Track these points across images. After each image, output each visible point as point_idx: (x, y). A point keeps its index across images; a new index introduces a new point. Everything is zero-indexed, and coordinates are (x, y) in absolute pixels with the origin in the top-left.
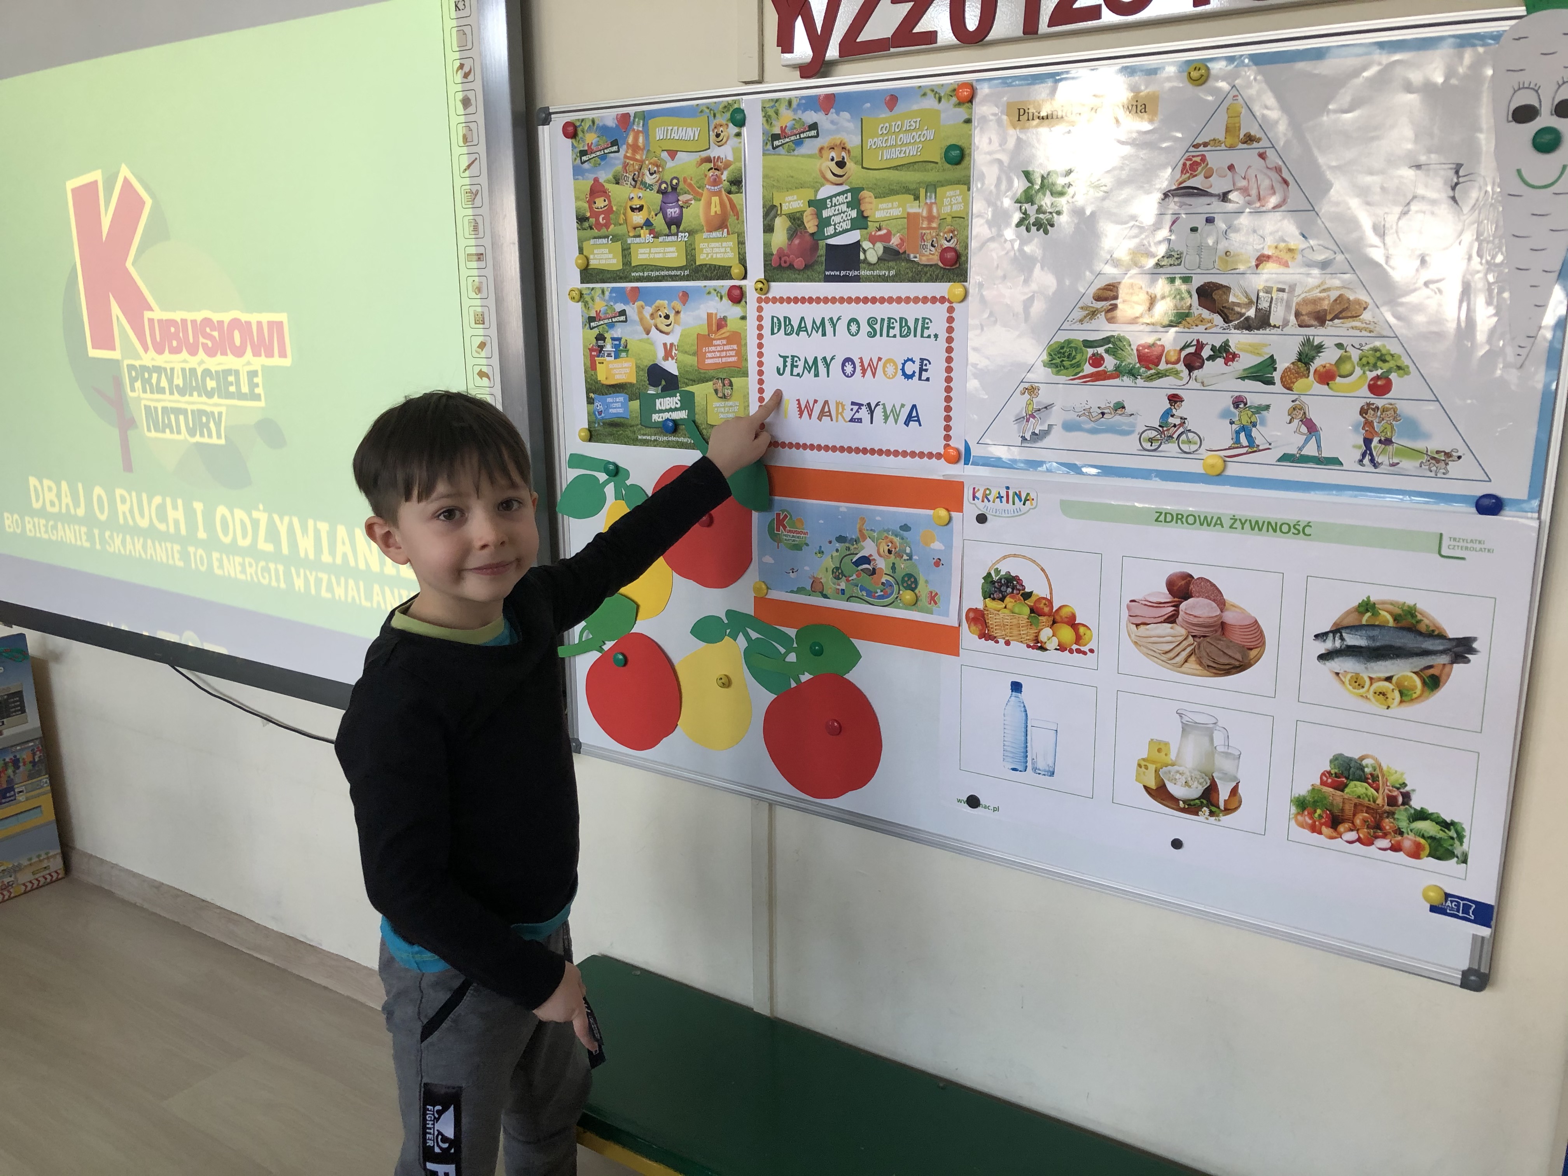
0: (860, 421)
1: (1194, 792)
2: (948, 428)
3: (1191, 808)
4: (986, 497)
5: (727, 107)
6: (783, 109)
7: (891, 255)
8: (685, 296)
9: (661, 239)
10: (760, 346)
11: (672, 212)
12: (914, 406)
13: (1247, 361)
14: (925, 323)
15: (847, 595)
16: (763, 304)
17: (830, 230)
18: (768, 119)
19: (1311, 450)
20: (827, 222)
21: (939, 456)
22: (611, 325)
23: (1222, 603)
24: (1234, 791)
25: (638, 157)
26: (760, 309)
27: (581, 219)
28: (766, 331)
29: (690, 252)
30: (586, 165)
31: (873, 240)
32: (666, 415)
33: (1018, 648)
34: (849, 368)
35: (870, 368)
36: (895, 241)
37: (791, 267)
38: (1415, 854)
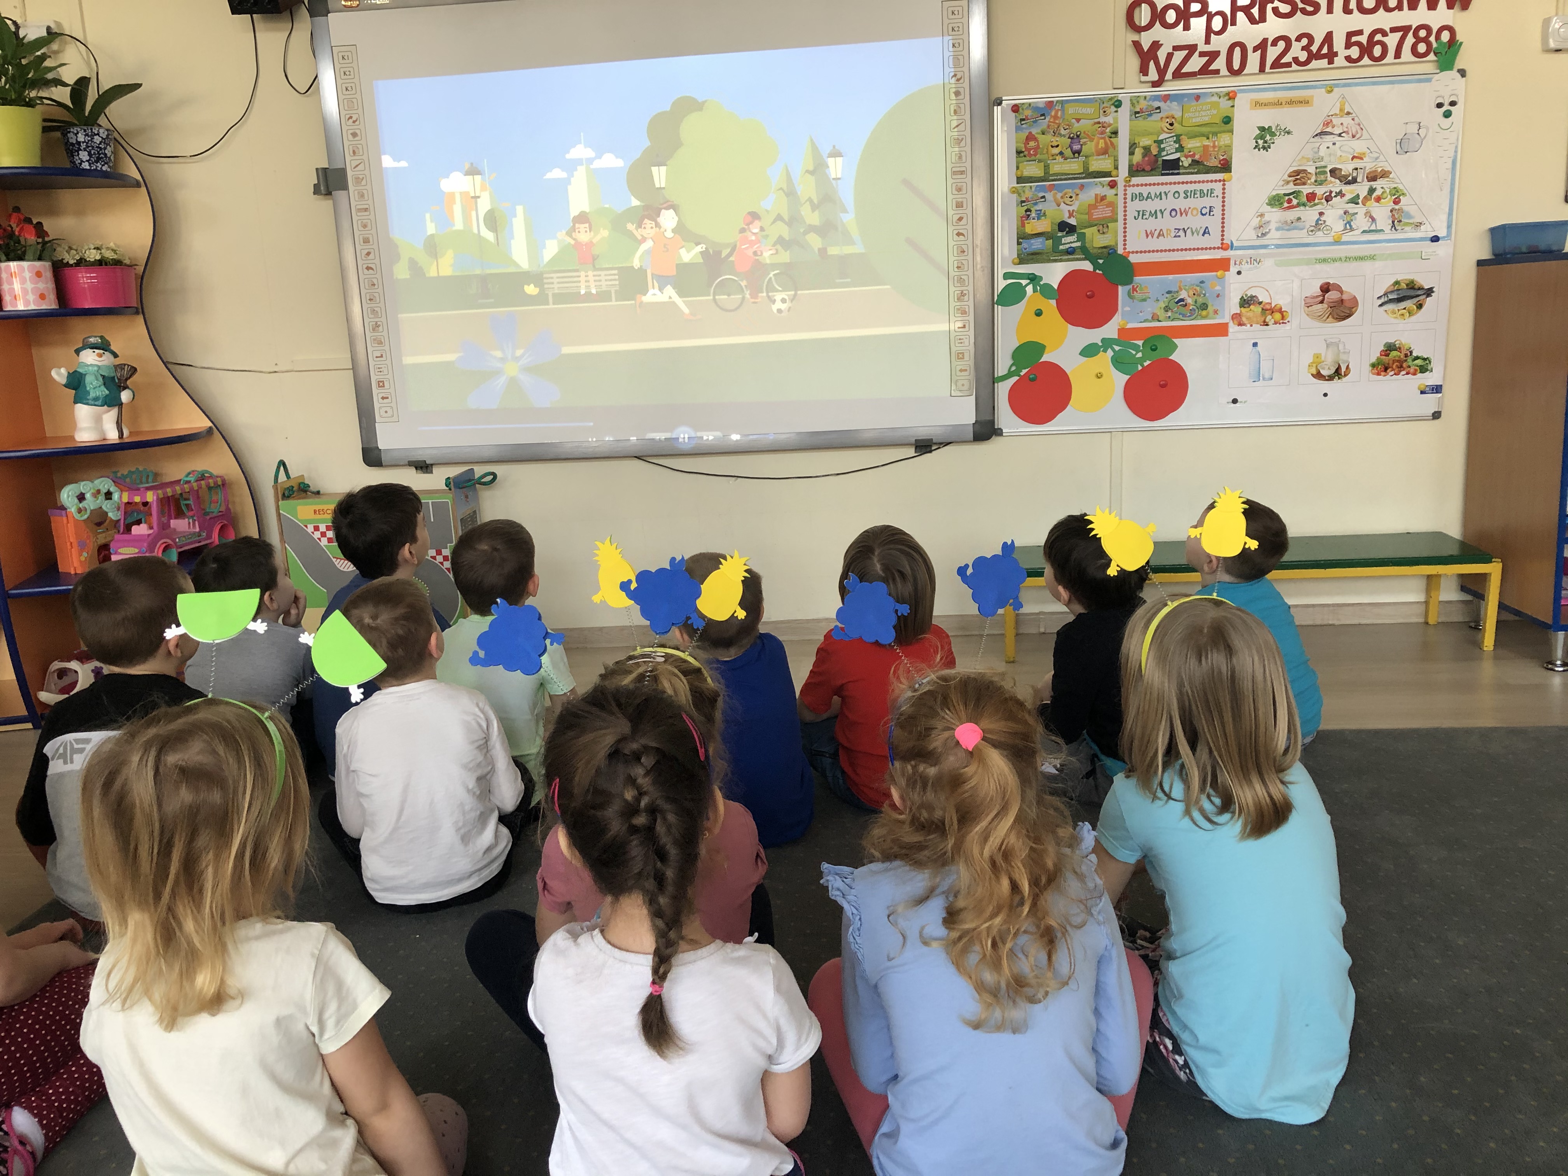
0: (1179, 236)
1: (1332, 371)
2: (1223, 235)
3: (1331, 378)
4: (1240, 263)
5: (1111, 99)
6: (1142, 101)
7: (1195, 163)
8: (1082, 187)
9: (1068, 160)
10: (1125, 207)
11: (1076, 147)
12: (1207, 227)
13: (1349, 196)
14: (1212, 191)
15: (1171, 318)
16: (1127, 188)
17: (1164, 153)
18: (1133, 104)
19: (1373, 228)
20: (1163, 150)
21: (1218, 248)
22: (1036, 204)
23: (1341, 292)
24: (1348, 366)
25: (1057, 122)
26: (1125, 190)
27: (1019, 152)
28: (1129, 200)
29: (1086, 166)
30: (1024, 126)
31: (1186, 157)
32: (1068, 246)
33: (1256, 327)
34: (1173, 213)
35: (1184, 212)
36: (1197, 157)
37: (1143, 170)
38: (1415, 374)
